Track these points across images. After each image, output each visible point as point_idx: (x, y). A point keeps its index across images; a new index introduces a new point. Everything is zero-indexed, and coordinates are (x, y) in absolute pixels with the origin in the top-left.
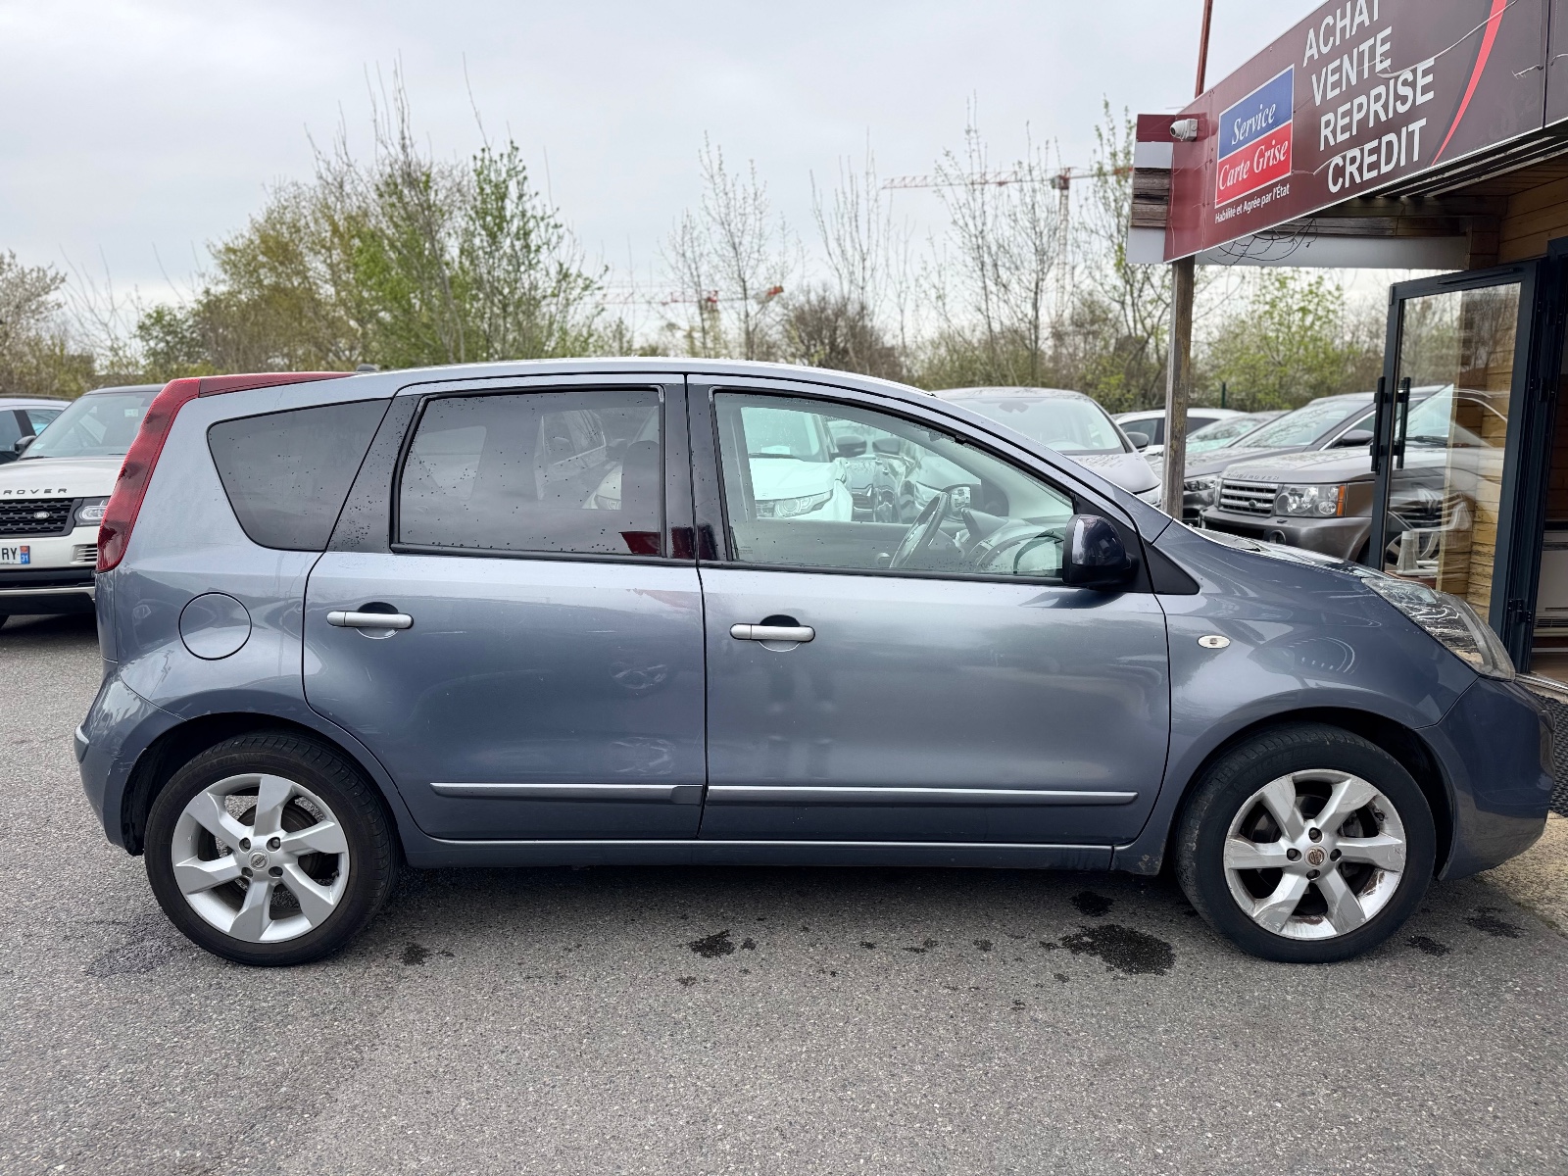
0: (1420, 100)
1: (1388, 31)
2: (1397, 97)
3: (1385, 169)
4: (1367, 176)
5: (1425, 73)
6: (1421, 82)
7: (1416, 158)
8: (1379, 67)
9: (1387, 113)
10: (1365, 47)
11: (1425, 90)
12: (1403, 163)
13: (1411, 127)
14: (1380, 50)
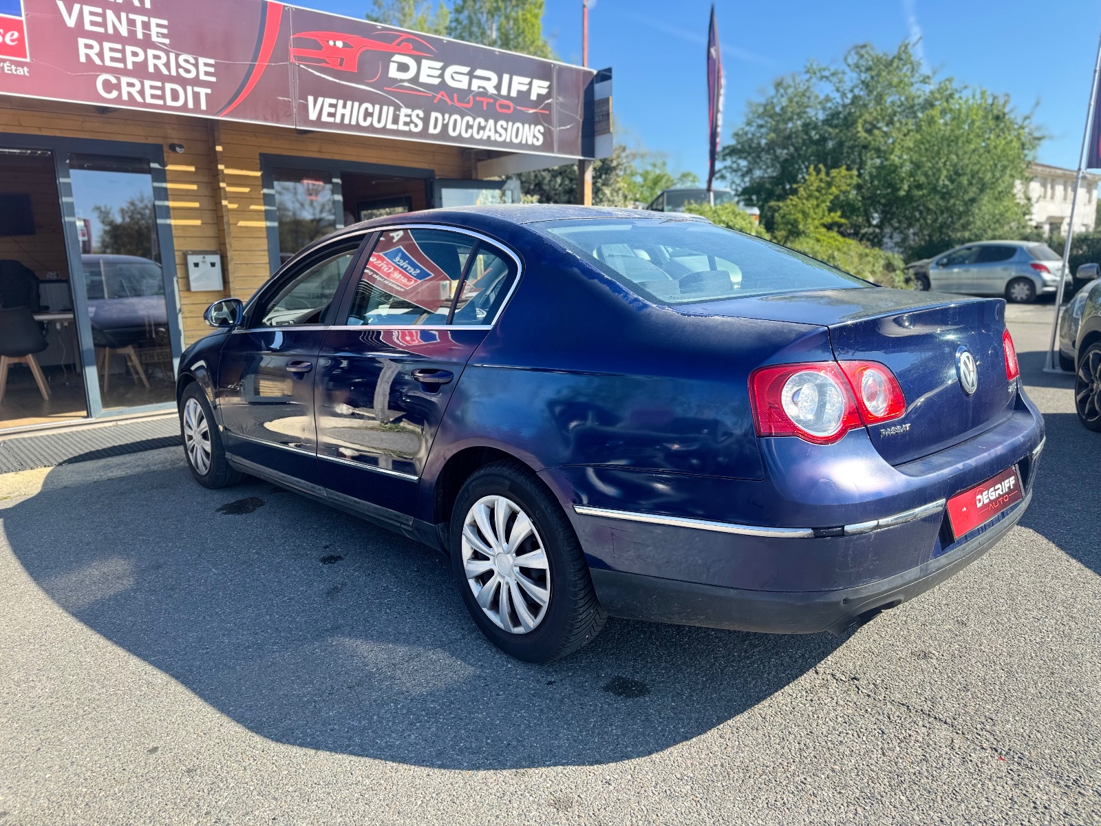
0: (202, 77)
1: (165, 22)
2: (178, 66)
3: (170, 102)
4: (149, 100)
5: (206, 65)
6: (202, 69)
7: (203, 106)
8: (154, 38)
9: (169, 70)
10: (139, 19)
11: (207, 73)
12: (191, 105)
13: (196, 89)
14: (154, 30)
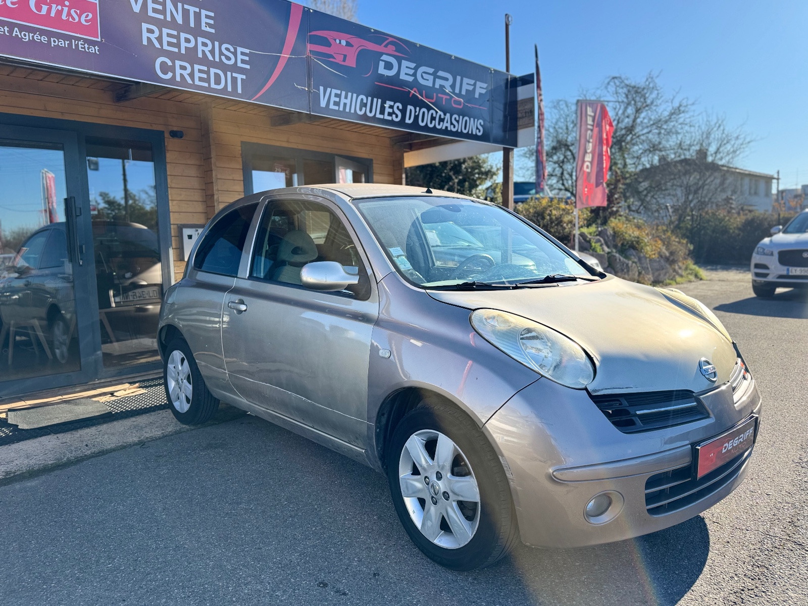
0: (240, 64)
1: (212, 14)
2: (221, 53)
3: (213, 86)
4: (197, 82)
5: (243, 54)
6: (240, 57)
7: (240, 91)
8: (204, 28)
9: (214, 56)
10: (192, 9)
11: (243, 61)
12: (230, 89)
13: (234, 75)
14: (204, 20)
